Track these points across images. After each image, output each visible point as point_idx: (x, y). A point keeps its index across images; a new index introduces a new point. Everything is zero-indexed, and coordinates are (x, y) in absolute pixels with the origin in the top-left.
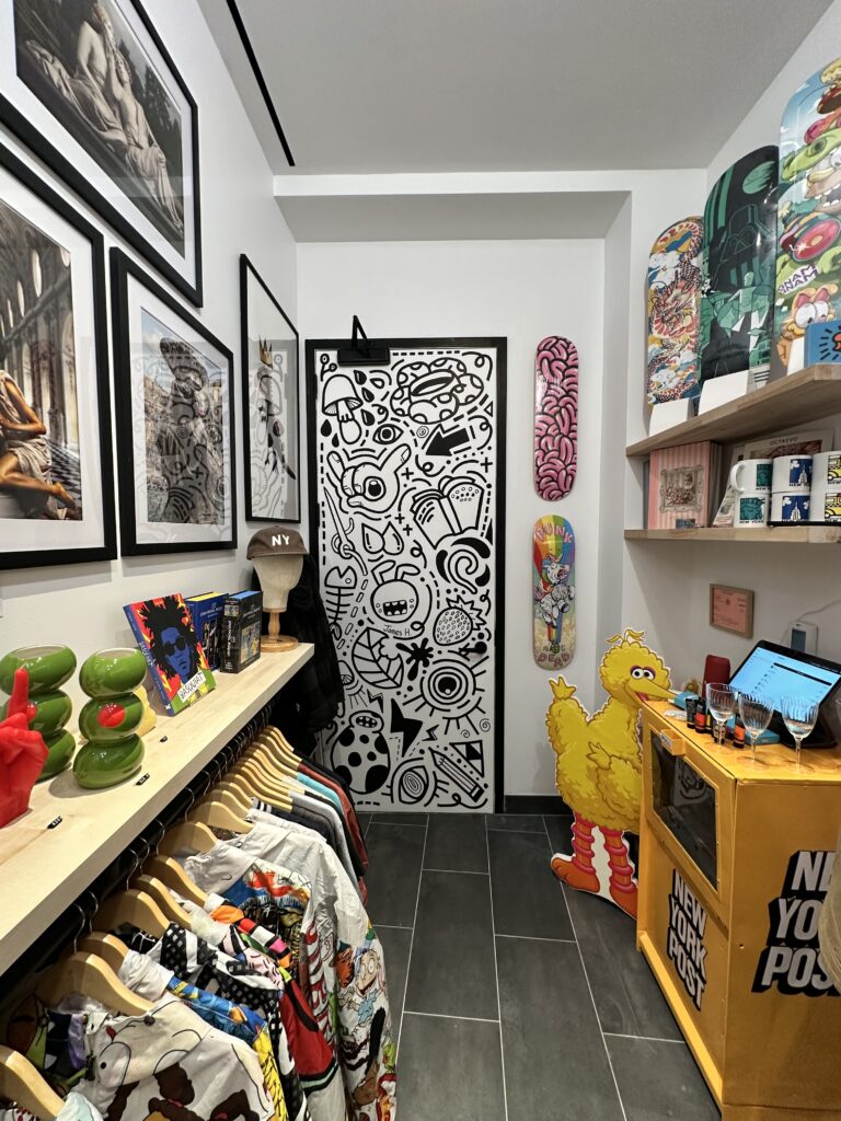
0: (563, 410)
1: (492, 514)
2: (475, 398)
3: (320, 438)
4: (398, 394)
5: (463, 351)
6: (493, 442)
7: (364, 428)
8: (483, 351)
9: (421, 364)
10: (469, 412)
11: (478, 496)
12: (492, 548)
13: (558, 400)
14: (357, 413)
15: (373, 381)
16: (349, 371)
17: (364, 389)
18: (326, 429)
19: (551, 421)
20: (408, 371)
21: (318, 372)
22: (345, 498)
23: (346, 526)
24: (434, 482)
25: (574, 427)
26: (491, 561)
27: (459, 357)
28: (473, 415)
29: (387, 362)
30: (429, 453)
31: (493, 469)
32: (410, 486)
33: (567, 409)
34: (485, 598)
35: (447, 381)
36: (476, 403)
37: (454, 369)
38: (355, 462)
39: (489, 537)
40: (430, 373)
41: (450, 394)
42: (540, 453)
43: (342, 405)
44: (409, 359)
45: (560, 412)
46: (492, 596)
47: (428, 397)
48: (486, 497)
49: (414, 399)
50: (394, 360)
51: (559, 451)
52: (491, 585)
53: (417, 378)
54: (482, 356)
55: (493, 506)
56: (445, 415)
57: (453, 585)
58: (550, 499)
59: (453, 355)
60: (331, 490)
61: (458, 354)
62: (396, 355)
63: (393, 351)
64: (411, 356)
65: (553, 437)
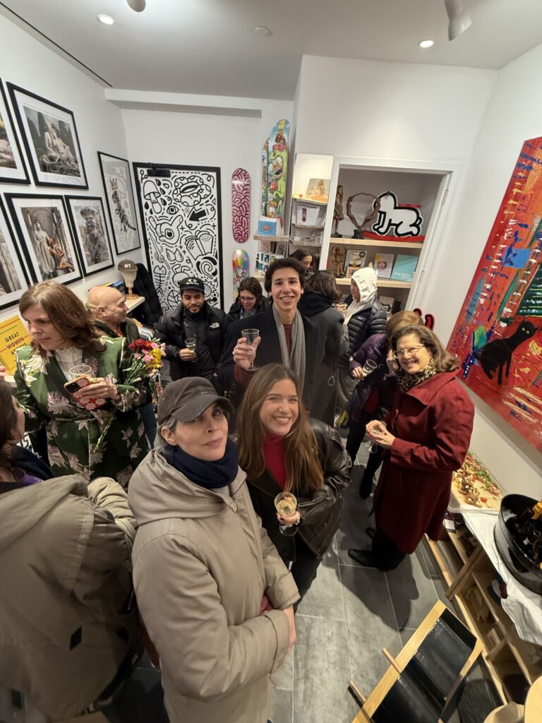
0: (243, 206)
1: (217, 247)
2: (208, 196)
3: (145, 210)
4: (175, 192)
5: (202, 173)
6: (216, 217)
7: (163, 206)
8: (210, 173)
9: (184, 178)
10: (206, 202)
11: (211, 240)
12: (218, 261)
13: (241, 200)
14: (159, 199)
15: (164, 184)
16: (153, 179)
17: (161, 189)
18: (147, 206)
19: (238, 209)
21: (140, 179)
22: (158, 237)
23: (160, 249)
24: (193, 232)
25: (248, 213)
26: (217, 267)
27: (200, 175)
28: (208, 203)
29: (169, 176)
30: (191, 219)
31: (217, 228)
32: (184, 233)
33: (245, 205)
34: (216, 281)
35: (196, 187)
36: (208, 198)
37: (198, 181)
38: (161, 222)
39: (216, 257)
40: (188, 183)
41: (197, 193)
42: (234, 223)
43: (152, 195)
44: (179, 175)
45: (241, 206)
46: (218, 280)
47: (189, 194)
48: (214, 240)
49: (182, 194)
50: (172, 175)
51: (242, 223)
52: (218, 276)
53: (183, 185)
54: (210, 176)
55: (217, 244)
56: (196, 203)
57: (203, 275)
58: (239, 242)
59: (197, 175)
60: (151, 232)
61: (200, 174)
62: (173, 173)
63: (171, 171)
64: (179, 174)
65: (239, 217)
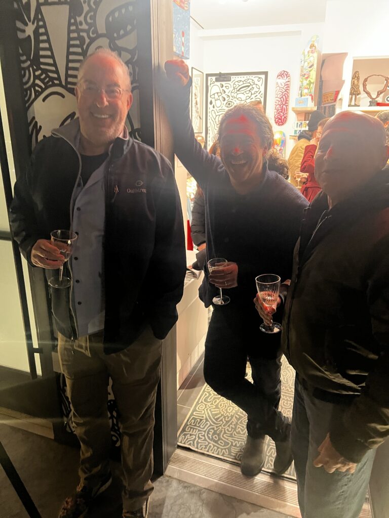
0: (284, 97)
2: (257, 92)
3: (209, 105)
4: (233, 91)
5: (255, 76)
7: (223, 102)
8: (260, 76)
9: (241, 81)
13: (283, 93)
14: (221, 97)
15: (226, 87)
16: (218, 83)
17: (223, 90)
18: (211, 103)
19: (280, 100)
20: (236, 83)
21: (209, 84)
22: (216, 125)
25: (287, 102)
27: (253, 78)
29: (230, 81)
33: (285, 96)
35: (249, 86)
36: (257, 94)
37: (251, 82)
38: (219, 113)
40: (244, 84)
41: (249, 91)
42: (276, 111)
43: (216, 94)
44: (237, 80)
45: (282, 97)
47: (242, 92)
49: (238, 92)
50: (232, 80)
51: (282, 110)
53: (239, 86)
54: (260, 78)
56: (248, 98)
58: (279, 125)
59: (250, 78)
60: (212, 122)
62: (233, 78)
63: (232, 77)
64: (237, 78)
65: (280, 105)
